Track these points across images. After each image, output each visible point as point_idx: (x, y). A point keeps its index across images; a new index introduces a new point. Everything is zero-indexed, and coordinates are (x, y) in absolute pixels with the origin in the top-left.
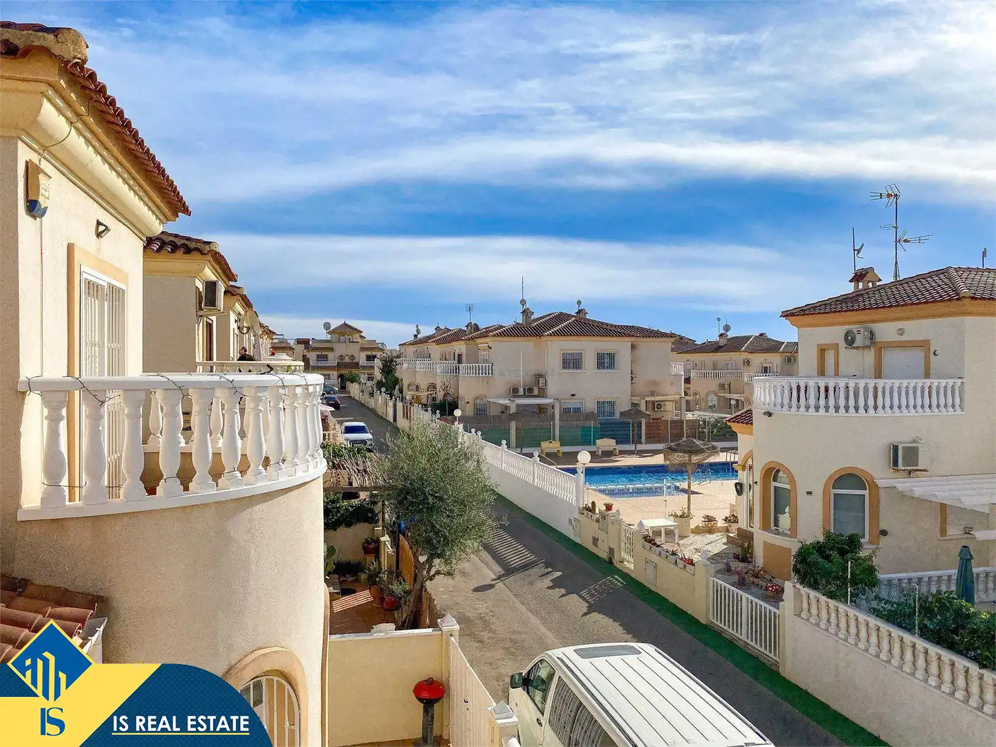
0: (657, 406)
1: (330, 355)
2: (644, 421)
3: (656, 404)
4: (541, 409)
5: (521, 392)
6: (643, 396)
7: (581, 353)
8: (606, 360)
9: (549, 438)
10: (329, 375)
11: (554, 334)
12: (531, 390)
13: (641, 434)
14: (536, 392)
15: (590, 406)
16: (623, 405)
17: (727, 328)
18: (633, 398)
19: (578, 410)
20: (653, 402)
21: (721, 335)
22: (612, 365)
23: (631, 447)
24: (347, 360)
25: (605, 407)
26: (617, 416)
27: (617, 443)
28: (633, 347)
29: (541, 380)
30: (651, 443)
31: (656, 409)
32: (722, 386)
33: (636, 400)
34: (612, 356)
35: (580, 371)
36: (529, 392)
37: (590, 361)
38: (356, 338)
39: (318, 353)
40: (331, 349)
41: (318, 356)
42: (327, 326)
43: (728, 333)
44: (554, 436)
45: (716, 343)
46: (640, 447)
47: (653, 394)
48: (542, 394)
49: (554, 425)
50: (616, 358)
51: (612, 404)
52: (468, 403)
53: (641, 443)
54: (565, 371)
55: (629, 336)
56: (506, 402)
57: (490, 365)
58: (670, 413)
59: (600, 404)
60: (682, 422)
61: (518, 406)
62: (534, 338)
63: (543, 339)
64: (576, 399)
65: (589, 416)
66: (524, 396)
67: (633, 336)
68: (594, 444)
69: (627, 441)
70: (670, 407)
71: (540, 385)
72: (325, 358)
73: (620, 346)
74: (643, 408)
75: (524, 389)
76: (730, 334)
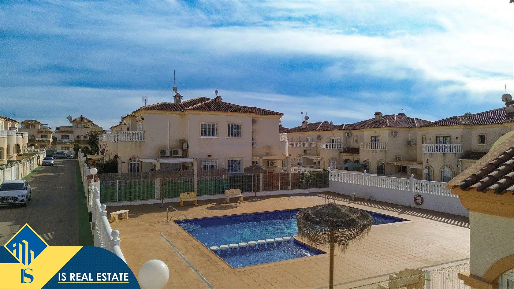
0: (270, 163)
1: (71, 136)
2: (261, 175)
3: (270, 162)
4: (185, 167)
5: (168, 153)
6: (261, 156)
7: (215, 125)
8: (234, 130)
9: (188, 190)
10: (69, 148)
11: (194, 109)
12: (176, 152)
13: (259, 184)
14: (180, 153)
15: (223, 164)
16: (247, 163)
17: (307, 118)
18: (254, 158)
19: (213, 168)
20: (268, 161)
21: (303, 122)
22: (238, 134)
23: (252, 194)
24: (82, 138)
25: (234, 164)
26: (243, 171)
27: (242, 192)
28: (254, 121)
29: (184, 144)
30: (267, 190)
31: (270, 166)
32: (305, 152)
33: (257, 159)
34: (238, 127)
35: (215, 137)
36: (175, 154)
37: (222, 130)
38: (89, 125)
39: (63, 134)
40: (71, 132)
41: (62, 136)
42: (70, 118)
43: (307, 121)
44: (193, 188)
45: (301, 127)
46: (259, 194)
47: (267, 154)
48: (185, 154)
49: (193, 179)
50: (241, 128)
51: (238, 162)
52: (124, 162)
53: (259, 191)
54: (204, 137)
55: (251, 113)
56: (153, 161)
57: (142, 132)
58: (279, 169)
59: (230, 163)
60: (288, 174)
61: (162, 164)
62: (177, 112)
63: (187, 112)
64: (213, 159)
65: (222, 171)
66: (171, 157)
67: (253, 113)
68: (225, 193)
69: (249, 190)
70: (278, 164)
71: (184, 148)
72: (67, 137)
73: (244, 120)
74: (260, 165)
75: (171, 152)
76: (309, 122)
